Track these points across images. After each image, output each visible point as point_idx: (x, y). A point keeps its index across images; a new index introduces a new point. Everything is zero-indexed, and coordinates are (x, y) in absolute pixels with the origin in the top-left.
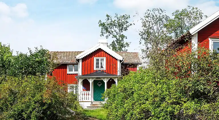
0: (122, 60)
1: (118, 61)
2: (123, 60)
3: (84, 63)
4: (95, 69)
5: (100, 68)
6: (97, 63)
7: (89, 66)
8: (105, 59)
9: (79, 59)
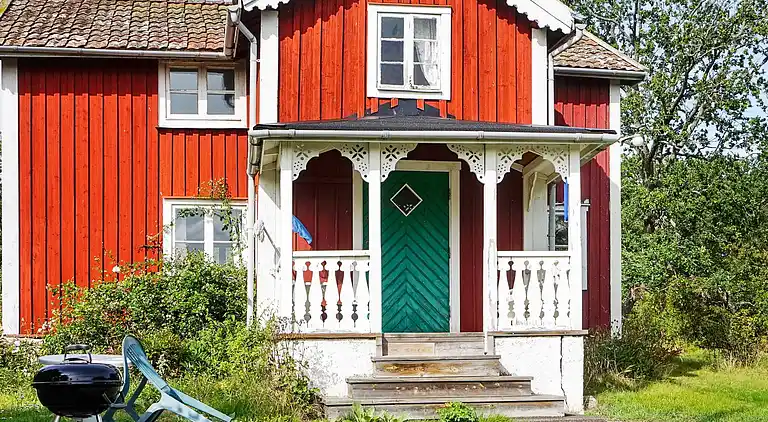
0: (566, 31)
1: (534, 41)
2: (573, 33)
3: (293, 43)
4: (374, 88)
5: (407, 86)
6: (392, 51)
7: (328, 69)
8: (444, 19)
9: (262, 7)
